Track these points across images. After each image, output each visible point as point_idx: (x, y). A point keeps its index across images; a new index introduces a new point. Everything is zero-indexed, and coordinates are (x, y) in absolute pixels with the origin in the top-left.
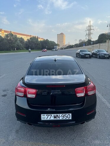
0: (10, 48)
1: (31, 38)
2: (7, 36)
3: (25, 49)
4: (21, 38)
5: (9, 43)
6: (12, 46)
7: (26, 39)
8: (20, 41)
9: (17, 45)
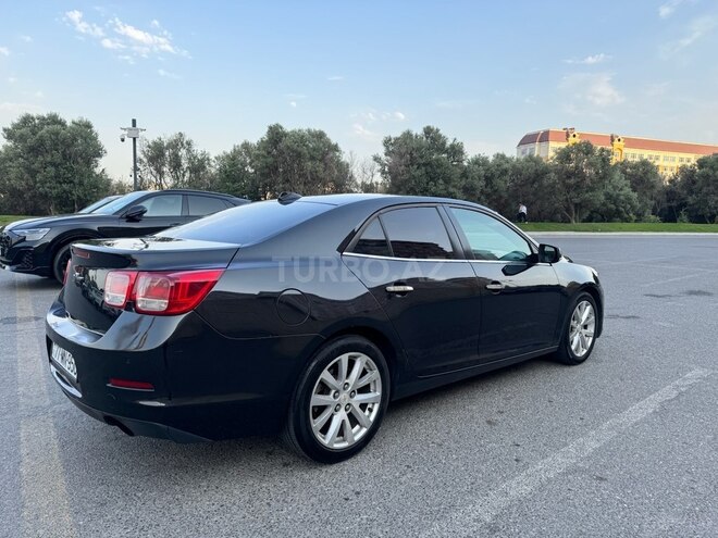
0: (568, 210)
1: (702, 163)
2: (564, 156)
3: (652, 217)
4: (644, 163)
5: (568, 188)
6: (577, 200)
7: (669, 166)
8: (628, 176)
9: (609, 197)
